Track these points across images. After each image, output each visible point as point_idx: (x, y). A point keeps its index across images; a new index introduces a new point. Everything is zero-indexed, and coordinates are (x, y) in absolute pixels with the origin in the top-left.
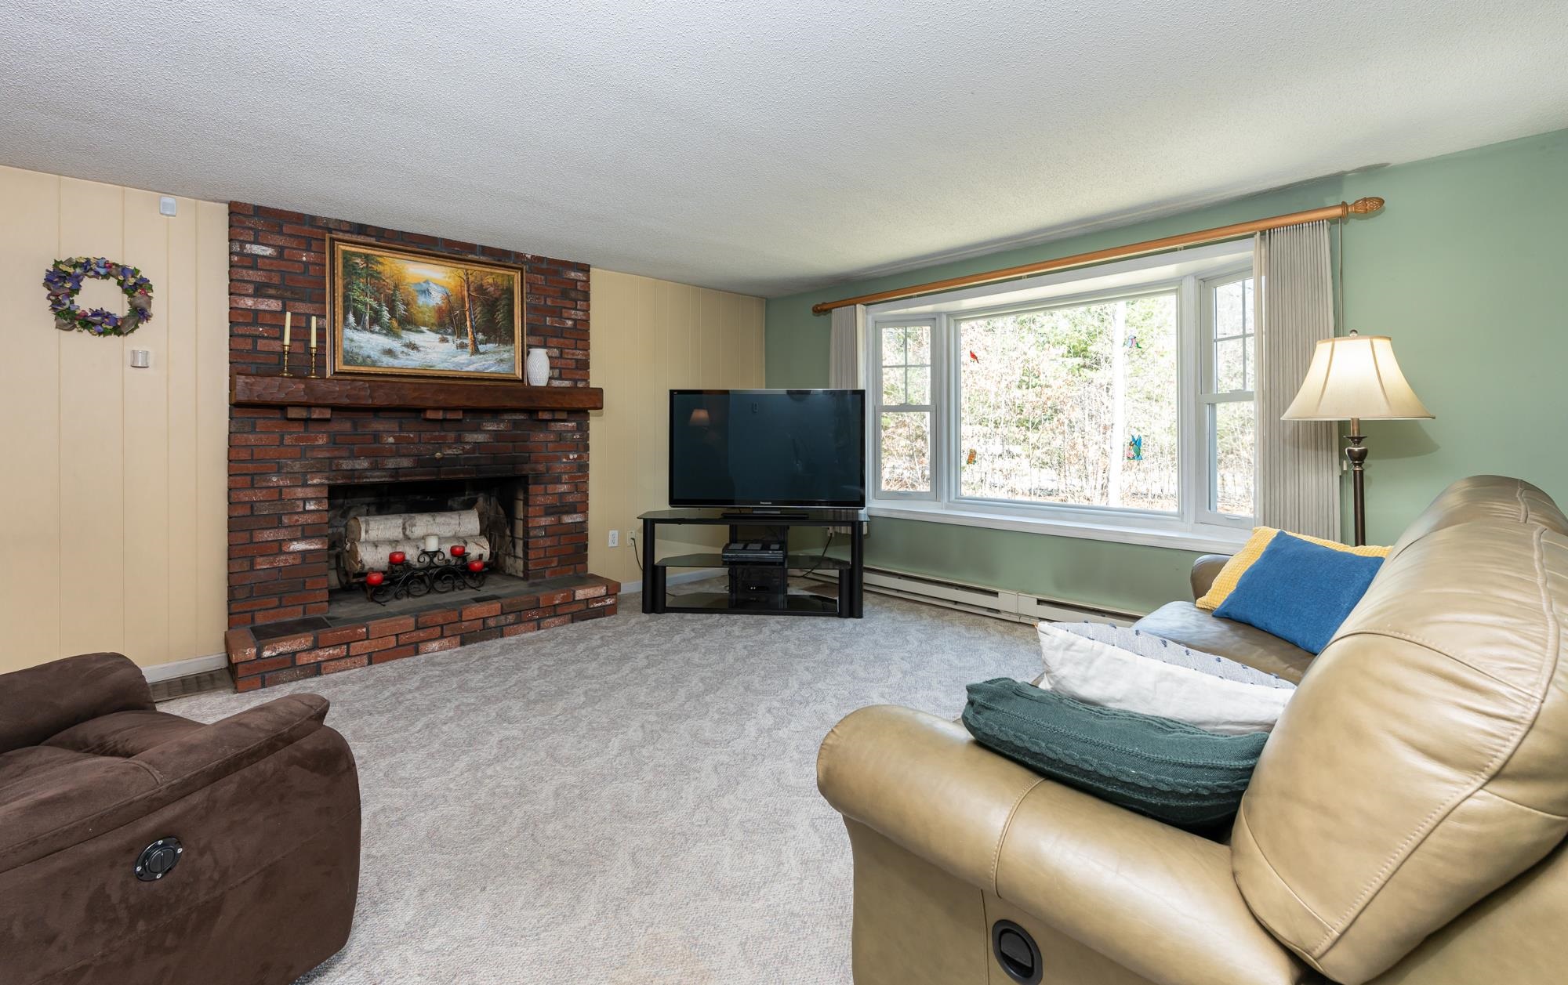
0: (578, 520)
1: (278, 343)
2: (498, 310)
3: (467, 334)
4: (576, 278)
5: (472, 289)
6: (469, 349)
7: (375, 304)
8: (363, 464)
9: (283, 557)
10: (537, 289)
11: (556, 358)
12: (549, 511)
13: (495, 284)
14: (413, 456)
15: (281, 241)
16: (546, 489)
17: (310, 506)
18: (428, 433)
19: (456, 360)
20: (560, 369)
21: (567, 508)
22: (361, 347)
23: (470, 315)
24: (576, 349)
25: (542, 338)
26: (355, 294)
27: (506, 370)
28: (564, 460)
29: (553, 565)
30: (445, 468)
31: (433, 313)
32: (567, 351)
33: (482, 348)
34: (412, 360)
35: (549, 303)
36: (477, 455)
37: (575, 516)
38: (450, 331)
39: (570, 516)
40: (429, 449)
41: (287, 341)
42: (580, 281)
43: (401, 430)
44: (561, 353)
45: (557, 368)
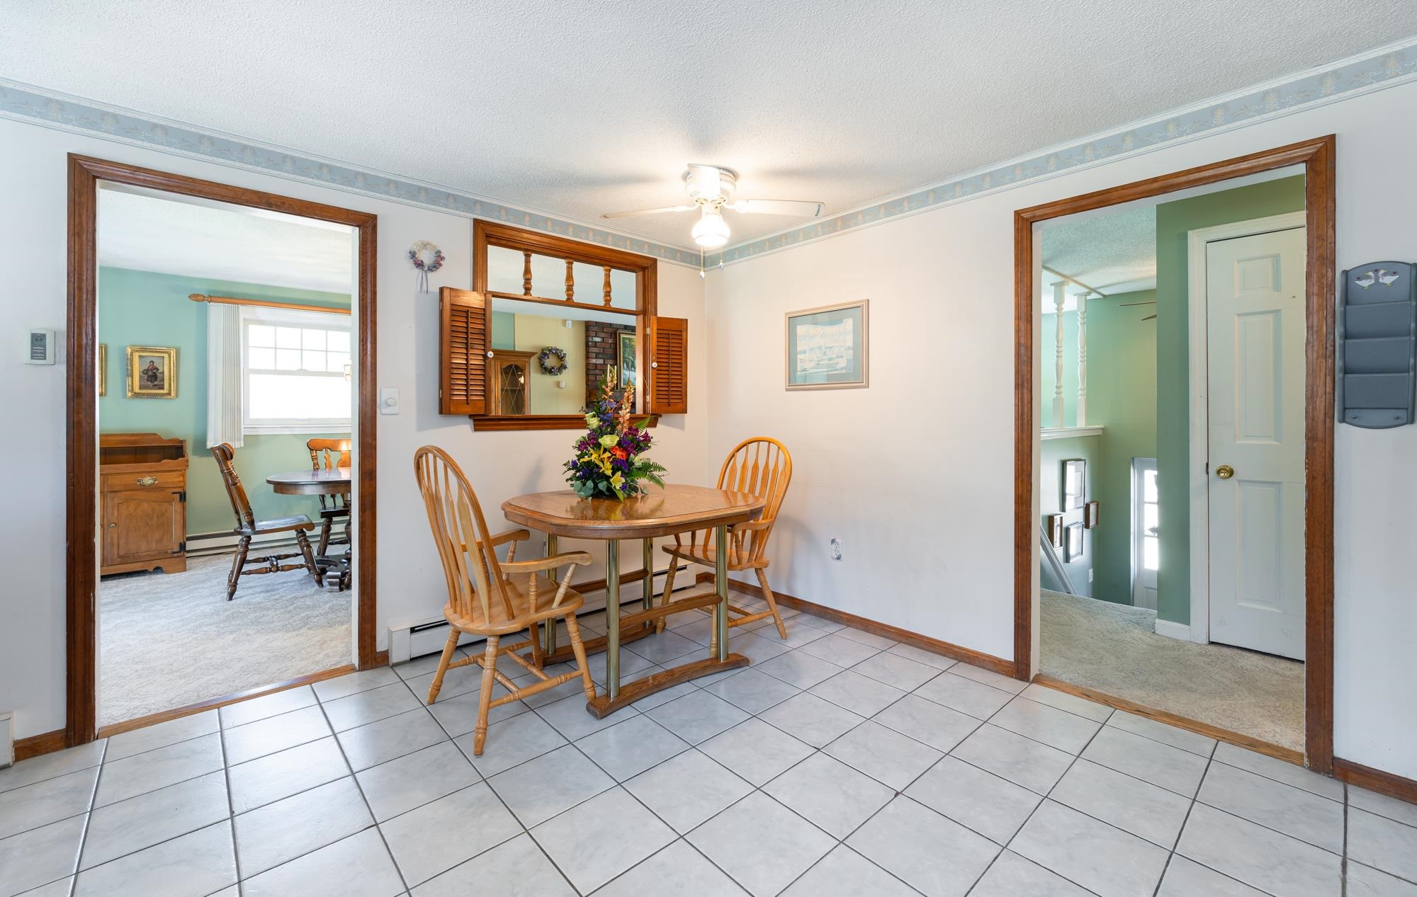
15: (603, 335)
26: (626, 355)
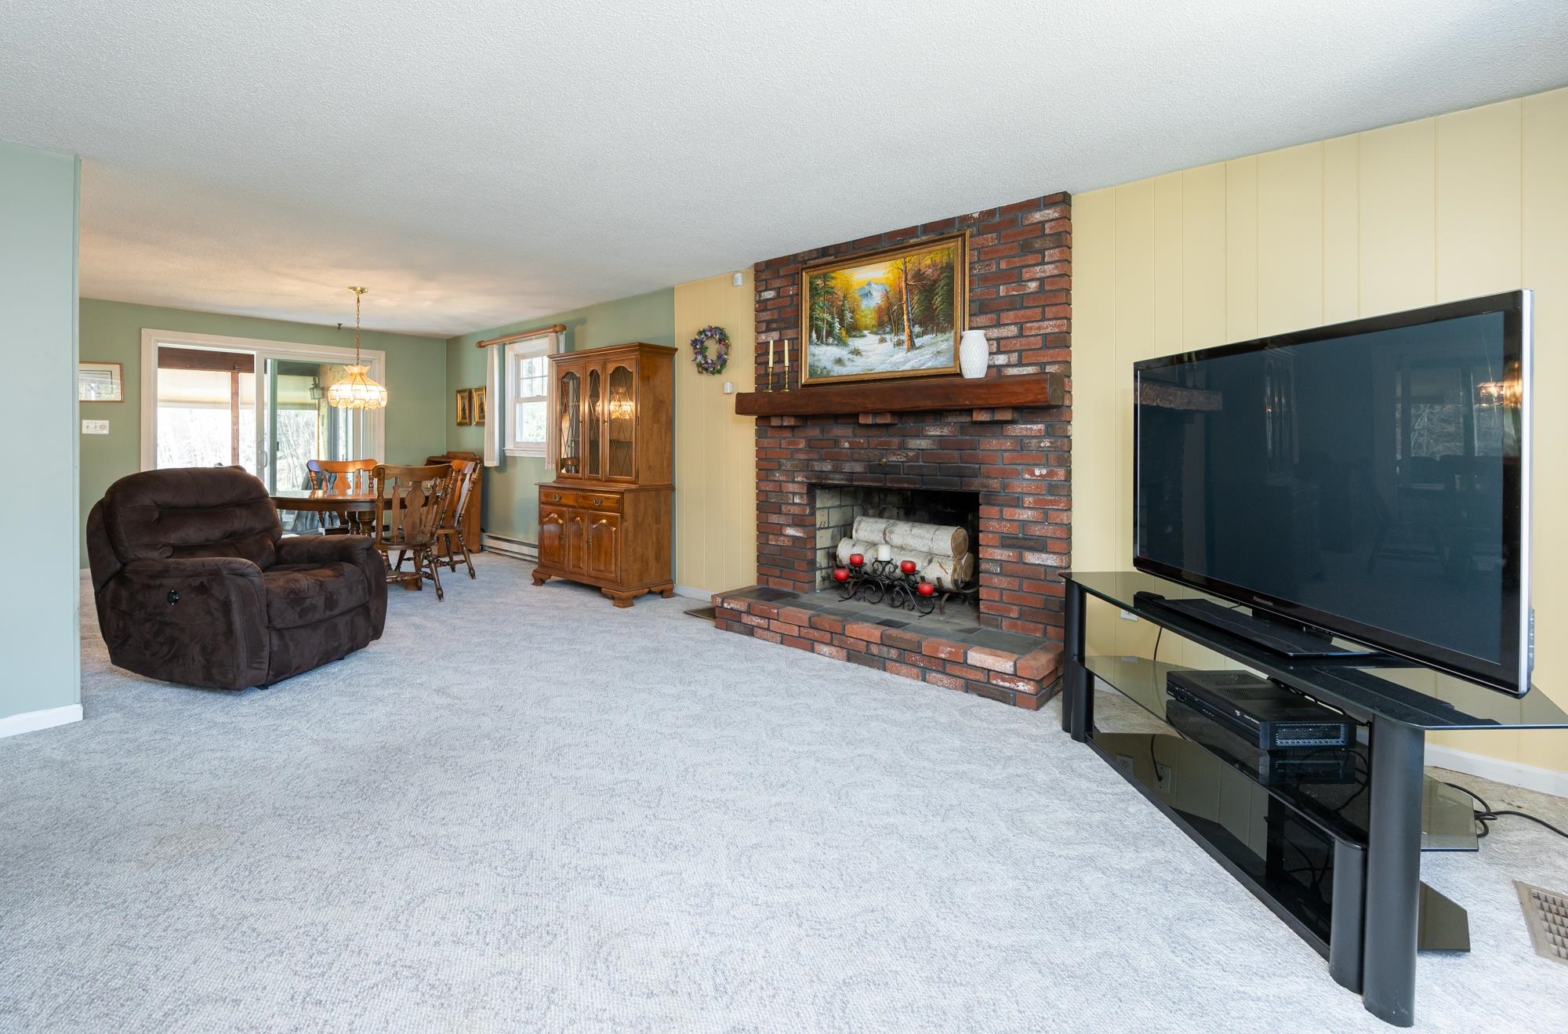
0: (1049, 563)
1: (781, 365)
2: (937, 294)
3: (904, 330)
4: (1042, 219)
5: (909, 277)
6: (905, 346)
7: (829, 318)
8: (827, 467)
9: (782, 538)
10: (986, 253)
11: (1014, 337)
12: (1007, 542)
13: (934, 265)
14: (863, 461)
15: (777, 283)
16: (1001, 511)
17: (797, 500)
18: (875, 439)
19: (893, 359)
20: (1020, 352)
21: (1032, 544)
22: (820, 360)
23: (907, 308)
24: (1044, 319)
25: (993, 316)
26: (818, 313)
27: (944, 363)
28: (1027, 476)
29: (1012, 616)
30: (891, 476)
31: (874, 315)
32: (1028, 325)
33: (918, 342)
34: (857, 366)
35: (1003, 266)
36: (921, 463)
37: (1044, 556)
38: (888, 329)
39: (1037, 555)
40: (876, 455)
41: (787, 363)
42: (1046, 221)
43: (855, 435)
44: (1021, 329)
45: (1014, 351)
